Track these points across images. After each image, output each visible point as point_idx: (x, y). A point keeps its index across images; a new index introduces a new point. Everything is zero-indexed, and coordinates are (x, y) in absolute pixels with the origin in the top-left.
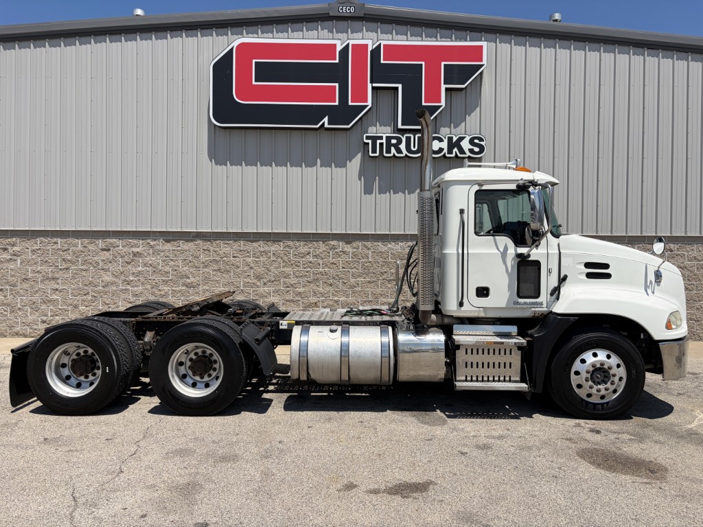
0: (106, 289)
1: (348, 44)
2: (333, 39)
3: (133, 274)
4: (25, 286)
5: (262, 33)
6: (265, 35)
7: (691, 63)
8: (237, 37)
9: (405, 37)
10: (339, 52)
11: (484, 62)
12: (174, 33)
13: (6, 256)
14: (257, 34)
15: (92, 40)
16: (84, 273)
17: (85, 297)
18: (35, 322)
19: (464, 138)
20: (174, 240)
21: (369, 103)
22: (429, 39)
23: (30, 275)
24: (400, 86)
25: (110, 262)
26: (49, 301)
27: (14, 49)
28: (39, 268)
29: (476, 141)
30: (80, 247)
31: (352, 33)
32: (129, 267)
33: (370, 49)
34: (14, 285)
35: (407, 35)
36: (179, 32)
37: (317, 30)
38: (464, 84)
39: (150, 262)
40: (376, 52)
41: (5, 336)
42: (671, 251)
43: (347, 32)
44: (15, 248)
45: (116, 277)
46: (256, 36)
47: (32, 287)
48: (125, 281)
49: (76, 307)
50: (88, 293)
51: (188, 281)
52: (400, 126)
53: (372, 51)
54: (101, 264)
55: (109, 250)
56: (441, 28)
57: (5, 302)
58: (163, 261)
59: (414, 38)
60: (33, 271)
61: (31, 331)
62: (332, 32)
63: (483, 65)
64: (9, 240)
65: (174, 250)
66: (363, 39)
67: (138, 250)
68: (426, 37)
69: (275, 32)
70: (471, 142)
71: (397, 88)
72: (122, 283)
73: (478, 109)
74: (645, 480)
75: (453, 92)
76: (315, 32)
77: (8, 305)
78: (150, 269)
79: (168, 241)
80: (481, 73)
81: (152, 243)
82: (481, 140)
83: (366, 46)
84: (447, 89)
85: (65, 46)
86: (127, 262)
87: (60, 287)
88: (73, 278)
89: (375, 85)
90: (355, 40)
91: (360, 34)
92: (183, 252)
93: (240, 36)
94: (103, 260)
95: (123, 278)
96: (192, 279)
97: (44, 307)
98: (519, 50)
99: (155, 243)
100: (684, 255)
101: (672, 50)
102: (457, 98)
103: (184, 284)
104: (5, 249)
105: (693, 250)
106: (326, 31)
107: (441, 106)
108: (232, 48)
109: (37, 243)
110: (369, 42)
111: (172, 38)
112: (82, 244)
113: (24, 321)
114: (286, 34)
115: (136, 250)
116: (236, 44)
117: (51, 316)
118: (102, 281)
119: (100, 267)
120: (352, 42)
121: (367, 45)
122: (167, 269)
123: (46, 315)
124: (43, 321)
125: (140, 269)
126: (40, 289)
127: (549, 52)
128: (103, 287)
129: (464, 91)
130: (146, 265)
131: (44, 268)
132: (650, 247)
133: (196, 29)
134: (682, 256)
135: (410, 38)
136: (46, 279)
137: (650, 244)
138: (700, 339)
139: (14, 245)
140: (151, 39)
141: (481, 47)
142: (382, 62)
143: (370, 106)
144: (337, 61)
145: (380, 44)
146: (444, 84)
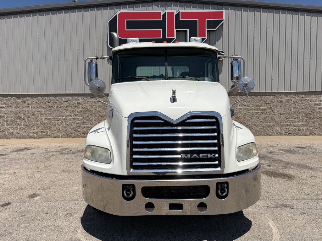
0: (67, 118)
1: (166, 12)
2: (159, 10)
3: (78, 111)
4: (34, 117)
5: (129, 8)
6: (130, 9)
7: (312, 17)
8: (118, 10)
9: (190, 9)
10: (162, 16)
11: (224, 18)
12: (92, 9)
13: (25, 105)
14: (127, 8)
15: (57, 13)
16: (57, 112)
17: (58, 122)
18: (38, 132)
20: (94, 97)
22: (200, 9)
23: (36, 113)
24: (188, 30)
25: (68, 107)
26: (44, 123)
27: (24, 17)
28: (39, 110)
29: (221, 53)
30: (55, 101)
31: (167, 7)
32: (76, 109)
33: (175, 14)
34: (29, 117)
35: (190, 7)
36: (94, 8)
37: (152, 6)
38: (215, 28)
39: (85, 106)
40: (178, 15)
41: (26, 138)
42: (303, 98)
43: (165, 7)
44: (29, 102)
45: (71, 113)
46: (126, 9)
47: (36, 118)
49: (55, 125)
50: (59, 120)
51: (101, 114)
53: (176, 15)
54: (64, 108)
55: (67, 102)
56: (205, 4)
57: (25, 124)
58: (90, 106)
59: (194, 9)
60: (36, 111)
61: (37, 136)
62: (159, 7)
63: (223, 20)
64: (26, 98)
65: (94, 101)
66: (172, 10)
67: (79, 101)
69: (134, 7)
71: (187, 31)
72: (73, 115)
73: (221, 39)
74: (286, 180)
75: (210, 32)
76: (152, 7)
77: (27, 125)
78: (85, 109)
79: (92, 98)
80: (223, 24)
81: (85, 99)
82: (223, 52)
84: (208, 31)
85: (46, 15)
86: (75, 107)
87: (48, 118)
88: (53, 113)
89: (177, 30)
90: (169, 10)
91: (171, 8)
93: (120, 10)
94: (65, 106)
95: (73, 113)
96: (102, 113)
97: (41, 126)
98: (239, 13)
99: (86, 98)
100: (308, 99)
101: (304, 12)
102: (213, 35)
103: (99, 116)
104: (24, 102)
105: (312, 97)
106: (156, 6)
107: (205, 38)
108: (117, 15)
109: (38, 99)
110: (175, 11)
111: (91, 11)
112: (56, 99)
113: (34, 132)
114: (139, 8)
115: (78, 101)
116: (118, 13)
117: (45, 129)
118: (65, 115)
120: (167, 11)
122: (92, 109)
123: (43, 129)
124: (42, 132)
125: (81, 109)
126: (39, 119)
127: (251, 14)
128: (65, 117)
129: (215, 31)
130: (83, 108)
131: (41, 110)
132: (294, 96)
133: (101, 7)
134: (308, 100)
135: (192, 9)
136: (42, 114)
137: (294, 95)
138: (315, 134)
139: (28, 100)
140: (82, 12)
141: (223, 12)
142: (180, 19)
143: (176, 38)
144: (161, 20)
145: (179, 12)
146: (207, 28)
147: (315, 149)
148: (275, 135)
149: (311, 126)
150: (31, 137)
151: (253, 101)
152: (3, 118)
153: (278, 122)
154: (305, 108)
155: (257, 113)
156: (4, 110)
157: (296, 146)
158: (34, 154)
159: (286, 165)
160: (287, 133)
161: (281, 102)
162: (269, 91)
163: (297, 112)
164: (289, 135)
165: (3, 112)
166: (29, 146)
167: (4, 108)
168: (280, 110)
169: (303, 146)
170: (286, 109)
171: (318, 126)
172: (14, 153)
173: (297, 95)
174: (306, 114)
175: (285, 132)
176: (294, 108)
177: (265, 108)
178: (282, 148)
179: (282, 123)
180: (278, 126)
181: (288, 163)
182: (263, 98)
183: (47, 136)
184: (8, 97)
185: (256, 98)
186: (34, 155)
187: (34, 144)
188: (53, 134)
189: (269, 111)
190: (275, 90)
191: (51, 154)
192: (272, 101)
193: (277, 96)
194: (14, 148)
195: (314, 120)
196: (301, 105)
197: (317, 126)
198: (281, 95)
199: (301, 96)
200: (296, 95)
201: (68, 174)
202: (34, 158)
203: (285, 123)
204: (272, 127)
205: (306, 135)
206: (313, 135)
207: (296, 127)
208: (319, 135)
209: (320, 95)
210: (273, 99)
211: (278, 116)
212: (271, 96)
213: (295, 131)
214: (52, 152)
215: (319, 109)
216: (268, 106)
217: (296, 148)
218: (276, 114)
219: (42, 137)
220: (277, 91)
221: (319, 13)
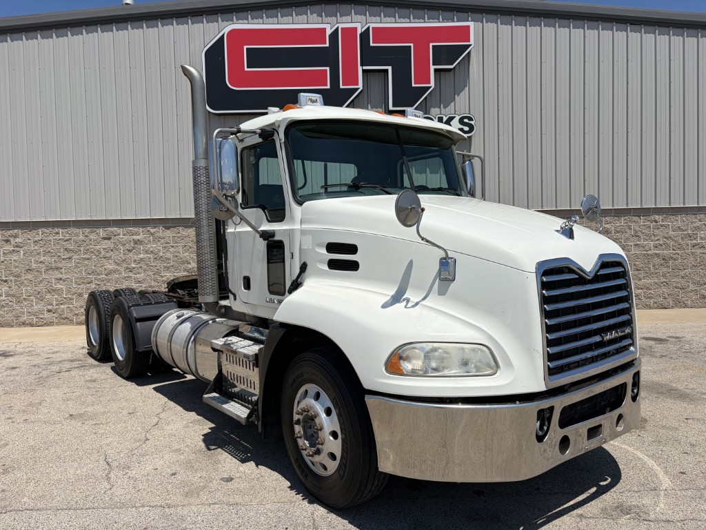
0: (109, 277)
1: (338, 28)
2: (322, 23)
3: (135, 261)
4: (30, 276)
5: (252, 19)
6: (255, 21)
7: (672, 37)
8: (228, 23)
9: (393, 19)
10: (329, 36)
11: (472, 42)
12: (165, 21)
13: (9, 248)
14: (247, 19)
15: (84, 31)
16: (86, 262)
17: (88, 285)
18: (41, 312)
19: (454, 117)
20: (175, 227)
21: (360, 86)
22: (417, 20)
23: (34, 266)
24: (390, 68)
25: (112, 251)
26: (54, 291)
27: (6, 41)
28: (42, 258)
29: (466, 120)
30: (81, 237)
31: (341, 16)
32: (131, 254)
33: (359, 32)
34: (18, 276)
35: (395, 17)
36: (170, 20)
37: (307, 14)
38: (452, 65)
39: (151, 249)
40: (365, 35)
41: (12, 326)
42: (656, 222)
43: (336, 16)
44: (18, 240)
45: (118, 265)
46: (246, 22)
47: (36, 277)
48: (127, 268)
49: (80, 295)
50: (91, 282)
52: (391, 108)
53: (361, 35)
54: (103, 253)
55: (110, 239)
56: (428, 9)
57: (10, 292)
58: (164, 248)
59: (402, 20)
60: (36, 262)
61: (37, 320)
62: (321, 16)
63: (470, 45)
64: (11, 232)
65: (174, 237)
66: (352, 22)
67: (138, 237)
68: (414, 19)
69: (265, 18)
70: (461, 121)
71: (387, 70)
72: (125, 270)
73: (467, 89)
75: (441, 72)
76: (305, 16)
77: (13, 296)
78: (151, 256)
79: (168, 228)
80: (469, 53)
81: (152, 231)
82: (470, 119)
84: (436, 70)
86: (128, 250)
87: (64, 277)
88: (76, 267)
89: (365, 68)
90: (344, 23)
91: (349, 18)
92: (183, 238)
93: (231, 22)
94: (105, 249)
95: (125, 265)
97: (48, 296)
98: (505, 29)
99: (155, 230)
100: (669, 225)
101: (655, 26)
102: (447, 80)
103: (185, 270)
104: (7, 241)
105: (677, 220)
106: (315, 15)
107: (430, 87)
108: (223, 35)
109: (40, 234)
110: (358, 26)
111: (163, 26)
112: (83, 233)
113: (30, 310)
114: (275, 19)
115: (136, 237)
116: (226, 30)
117: (57, 305)
118: (105, 269)
119: (101, 256)
120: (341, 26)
121: (356, 28)
122: (168, 255)
123: (52, 305)
124: (49, 311)
125: (142, 256)
126: (44, 279)
127: (534, 31)
128: (106, 275)
129: (453, 71)
130: (147, 252)
131: (47, 259)
132: (636, 218)
133: (187, 17)
134: (667, 227)
135: (398, 20)
136: (49, 269)
137: (635, 216)
138: (686, 306)
139: (16, 236)
140: (142, 28)
141: (468, 27)
142: (372, 44)
143: (361, 88)
144: (327, 45)
145: (369, 27)
146: (433, 65)
147: (690, 343)
149: (676, 287)
150: (24, 324)
154: (661, 245)
157: (645, 335)
158: (14, 368)
163: (644, 255)
166: (12, 348)
169: (660, 336)
171: (692, 287)
173: (643, 216)
174: (664, 259)
176: (636, 245)
183: (62, 321)
186: (14, 372)
187: (25, 341)
188: (77, 315)
191: (55, 368)
195: (682, 273)
196: (653, 238)
197: (688, 286)
198: (605, 217)
199: (652, 217)
200: (639, 216)
201: (79, 424)
202: (12, 378)
205: (666, 308)
206: (681, 307)
207: (642, 289)
208: (695, 307)
209: (694, 214)
213: (639, 299)
214: (60, 362)
215: (693, 246)
217: (644, 341)
219: (50, 324)
221: (687, 28)
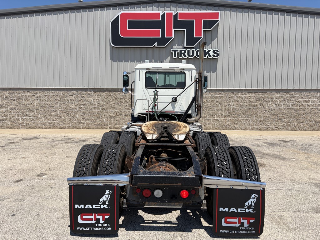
0: (72, 111)
1: (165, 13)
3: (82, 105)
4: (42, 109)
5: (130, 8)
6: (132, 9)
7: (304, 18)
9: (187, 9)
10: (161, 16)
11: (219, 19)
12: (96, 9)
13: (34, 98)
15: (64, 12)
16: (63, 105)
17: (64, 114)
18: (46, 123)
19: (211, 50)
20: (98, 92)
21: (173, 37)
22: (197, 10)
23: (44, 105)
24: (185, 30)
25: (73, 100)
26: (51, 115)
27: (34, 16)
28: (47, 103)
29: (216, 52)
30: (62, 95)
31: (166, 8)
32: (80, 102)
33: (173, 15)
34: (38, 109)
35: (188, 8)
36: (98, 9)
37: (152, 7)
38: (211, 29)
39: (89, 100)
40: (176, 16)
41: (35, 129)
42: (293, 95)
43: (164, 8)
44: (37, 95)
45: (76, 106)
46: (128, 10)
47: (45, 110)
48: (79, 107)
49: (61, 117)
50: (65, 112)
51: (103, 107)
52: (185, 46)
53: (174, 16)
54: (70, 101)
55: (73, 96)
56: (202, 5)
57: (34, 115)
58: (94, 100)
59: (191, 10)
60: (45, 104)
61: (45, 126)
62: (158, 8)
63: (218, 21)
64: (35, 92)
65: (97, 95)
66: (170, 10)
67: (84, 95)
69: (135, 8)
70: (214, 52)
71: (184, 30)
72: (78, 108)
73: (217, 38)
75: (206, 32)
77: (36, 117)
78: (89, 103)
79: (95, 92)
80: (218, 24)
81: (89, 93)
82: (217, 51)
83: (172, 13)
84: (204, 31)
85: (54, 15)
86: (80, 100)
87: (55, 110)
88: (60, 106)
89: (175, 29)
90: (168, 11)
91: (170, 8)
92: (101, 96)
93: (122, 10)
94: (71, 100)
95: (78, 106)
96: (105, 107)
97: (49, 117)
98: (233, 14)
99: (90, 93)
100: (298, 96)
101: (296, 13)
102: (208, 34)
103: (102, 109)
104: (34, 95)
105: (302, 95)
106: (156, 7)
107: (201, 38)
108: (119, 15)
109: (45, 93)
110: (173, 12)
111: (95, 11)
112: (62, 93)
113: (42, 123)
114: (140, 9)
115: (83, 95)
116: (120, 13)
117: (52, 121)
118: (71, 108)
119: (69, 102)
120: (166, 12)
122: (95, 103)
123: (50, 121)
124: (49, 123)
125: (85, 103)
126: (47, 111)
127: (246, 15)
128: (71, 110)
129: (211, 31)
130: (87, 101)
131: (48, 103)
132: (284, 93)
133: (104, 7)
134: (297, 97)
135: (189, 10)
136: (49, 107)
137: (284, 92)
138: (304, 130)
139: (37, 94)
140: (87, 12)
141: (218, 13)
142: (178, 20)
143: (173, 38)
144: (160, 20)
145: (177, 13)
146: (203, 28)
147: (297, 143)
148: (265, 130)
149: (300, 122)
150: (39, 128)
151: (245, 98)
152: (14, 110)
153: (269, 117)
154: (295, 105)
155: (249, 109)
156: (15, 102)
157: (281, 140)
158: (42, 142)
159: (263, 156)
160: (277, 128)
161: (272, 98)
162: (260, 88)
163: (287, 108)
164: (279, 130)
165: (14, 104)
166: (38, 136)
167: (15, 100)
168: (271, 106)
169: (287, 140)
170: (276, 105)
171: (307, 122)
172: (25, 141)
173: (288, 92)
174: (295, 110)
175: (275, 127)
176: (284, 104)
177: (257, 104)
178: (266, 141)
179: (272, 118)
180: (269, 121)
181: (266, 154)
182: (255, 94)
183: (54, 127)
184: (19, 90)
185: (248, 95)
186: (42, 143)
187: (42, 133)
188: (60, 125)
189: (260, 107)
190: (266, 88)
191: (56, 143)
192: (263, 98)
193: (269, 93)
194: (24, 137)
195: (302, 116)
196: (291, 101)
197: (305, 122)
198: (272, 92)
199: (291, 93)
200: (286, 92)
201: (71, 159)
202: (42, 145)
203: (275, 118)
204: (263, 122)
205: (295, 130)
206: (301, 130)
207: (285, 122)
208: (307, 130)
209: (309, 92)
210: (264, 96)
211: (269, 112)
212: (262, 92)
213: (284, 126)
214: (58, 141)
215: (308, 105)
216: (260, 102)
217: (279, 142)
218: (267, 110)
219: (49, 128)
220: (268, 89)
221: (310, 14)
